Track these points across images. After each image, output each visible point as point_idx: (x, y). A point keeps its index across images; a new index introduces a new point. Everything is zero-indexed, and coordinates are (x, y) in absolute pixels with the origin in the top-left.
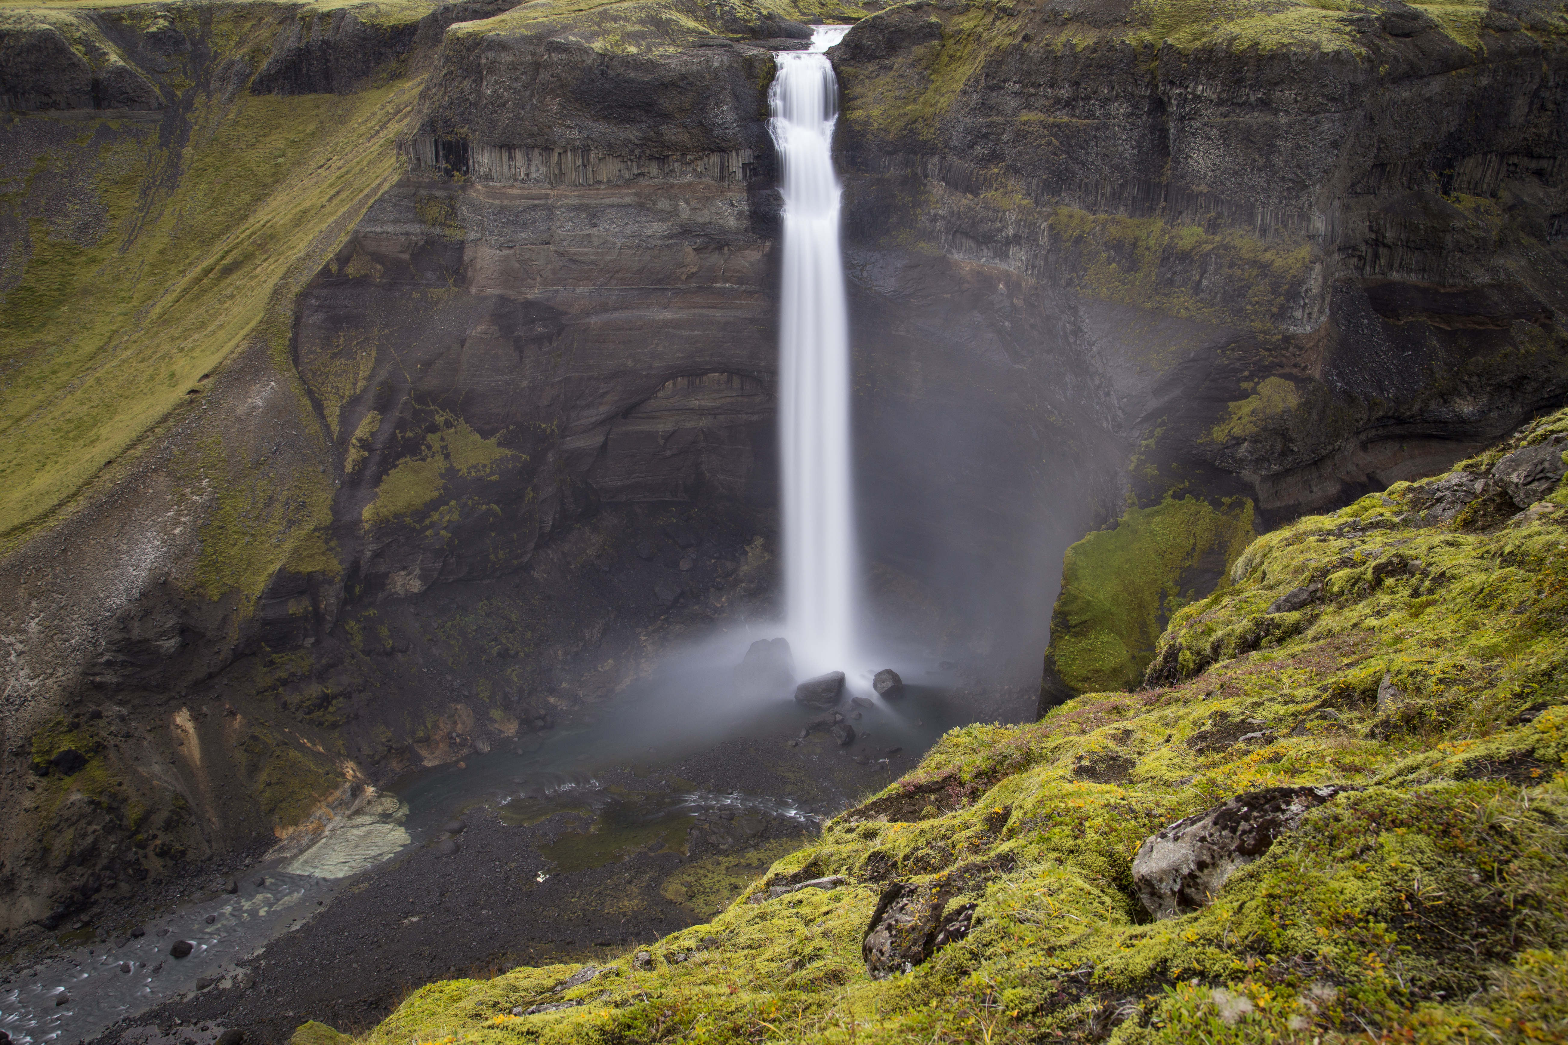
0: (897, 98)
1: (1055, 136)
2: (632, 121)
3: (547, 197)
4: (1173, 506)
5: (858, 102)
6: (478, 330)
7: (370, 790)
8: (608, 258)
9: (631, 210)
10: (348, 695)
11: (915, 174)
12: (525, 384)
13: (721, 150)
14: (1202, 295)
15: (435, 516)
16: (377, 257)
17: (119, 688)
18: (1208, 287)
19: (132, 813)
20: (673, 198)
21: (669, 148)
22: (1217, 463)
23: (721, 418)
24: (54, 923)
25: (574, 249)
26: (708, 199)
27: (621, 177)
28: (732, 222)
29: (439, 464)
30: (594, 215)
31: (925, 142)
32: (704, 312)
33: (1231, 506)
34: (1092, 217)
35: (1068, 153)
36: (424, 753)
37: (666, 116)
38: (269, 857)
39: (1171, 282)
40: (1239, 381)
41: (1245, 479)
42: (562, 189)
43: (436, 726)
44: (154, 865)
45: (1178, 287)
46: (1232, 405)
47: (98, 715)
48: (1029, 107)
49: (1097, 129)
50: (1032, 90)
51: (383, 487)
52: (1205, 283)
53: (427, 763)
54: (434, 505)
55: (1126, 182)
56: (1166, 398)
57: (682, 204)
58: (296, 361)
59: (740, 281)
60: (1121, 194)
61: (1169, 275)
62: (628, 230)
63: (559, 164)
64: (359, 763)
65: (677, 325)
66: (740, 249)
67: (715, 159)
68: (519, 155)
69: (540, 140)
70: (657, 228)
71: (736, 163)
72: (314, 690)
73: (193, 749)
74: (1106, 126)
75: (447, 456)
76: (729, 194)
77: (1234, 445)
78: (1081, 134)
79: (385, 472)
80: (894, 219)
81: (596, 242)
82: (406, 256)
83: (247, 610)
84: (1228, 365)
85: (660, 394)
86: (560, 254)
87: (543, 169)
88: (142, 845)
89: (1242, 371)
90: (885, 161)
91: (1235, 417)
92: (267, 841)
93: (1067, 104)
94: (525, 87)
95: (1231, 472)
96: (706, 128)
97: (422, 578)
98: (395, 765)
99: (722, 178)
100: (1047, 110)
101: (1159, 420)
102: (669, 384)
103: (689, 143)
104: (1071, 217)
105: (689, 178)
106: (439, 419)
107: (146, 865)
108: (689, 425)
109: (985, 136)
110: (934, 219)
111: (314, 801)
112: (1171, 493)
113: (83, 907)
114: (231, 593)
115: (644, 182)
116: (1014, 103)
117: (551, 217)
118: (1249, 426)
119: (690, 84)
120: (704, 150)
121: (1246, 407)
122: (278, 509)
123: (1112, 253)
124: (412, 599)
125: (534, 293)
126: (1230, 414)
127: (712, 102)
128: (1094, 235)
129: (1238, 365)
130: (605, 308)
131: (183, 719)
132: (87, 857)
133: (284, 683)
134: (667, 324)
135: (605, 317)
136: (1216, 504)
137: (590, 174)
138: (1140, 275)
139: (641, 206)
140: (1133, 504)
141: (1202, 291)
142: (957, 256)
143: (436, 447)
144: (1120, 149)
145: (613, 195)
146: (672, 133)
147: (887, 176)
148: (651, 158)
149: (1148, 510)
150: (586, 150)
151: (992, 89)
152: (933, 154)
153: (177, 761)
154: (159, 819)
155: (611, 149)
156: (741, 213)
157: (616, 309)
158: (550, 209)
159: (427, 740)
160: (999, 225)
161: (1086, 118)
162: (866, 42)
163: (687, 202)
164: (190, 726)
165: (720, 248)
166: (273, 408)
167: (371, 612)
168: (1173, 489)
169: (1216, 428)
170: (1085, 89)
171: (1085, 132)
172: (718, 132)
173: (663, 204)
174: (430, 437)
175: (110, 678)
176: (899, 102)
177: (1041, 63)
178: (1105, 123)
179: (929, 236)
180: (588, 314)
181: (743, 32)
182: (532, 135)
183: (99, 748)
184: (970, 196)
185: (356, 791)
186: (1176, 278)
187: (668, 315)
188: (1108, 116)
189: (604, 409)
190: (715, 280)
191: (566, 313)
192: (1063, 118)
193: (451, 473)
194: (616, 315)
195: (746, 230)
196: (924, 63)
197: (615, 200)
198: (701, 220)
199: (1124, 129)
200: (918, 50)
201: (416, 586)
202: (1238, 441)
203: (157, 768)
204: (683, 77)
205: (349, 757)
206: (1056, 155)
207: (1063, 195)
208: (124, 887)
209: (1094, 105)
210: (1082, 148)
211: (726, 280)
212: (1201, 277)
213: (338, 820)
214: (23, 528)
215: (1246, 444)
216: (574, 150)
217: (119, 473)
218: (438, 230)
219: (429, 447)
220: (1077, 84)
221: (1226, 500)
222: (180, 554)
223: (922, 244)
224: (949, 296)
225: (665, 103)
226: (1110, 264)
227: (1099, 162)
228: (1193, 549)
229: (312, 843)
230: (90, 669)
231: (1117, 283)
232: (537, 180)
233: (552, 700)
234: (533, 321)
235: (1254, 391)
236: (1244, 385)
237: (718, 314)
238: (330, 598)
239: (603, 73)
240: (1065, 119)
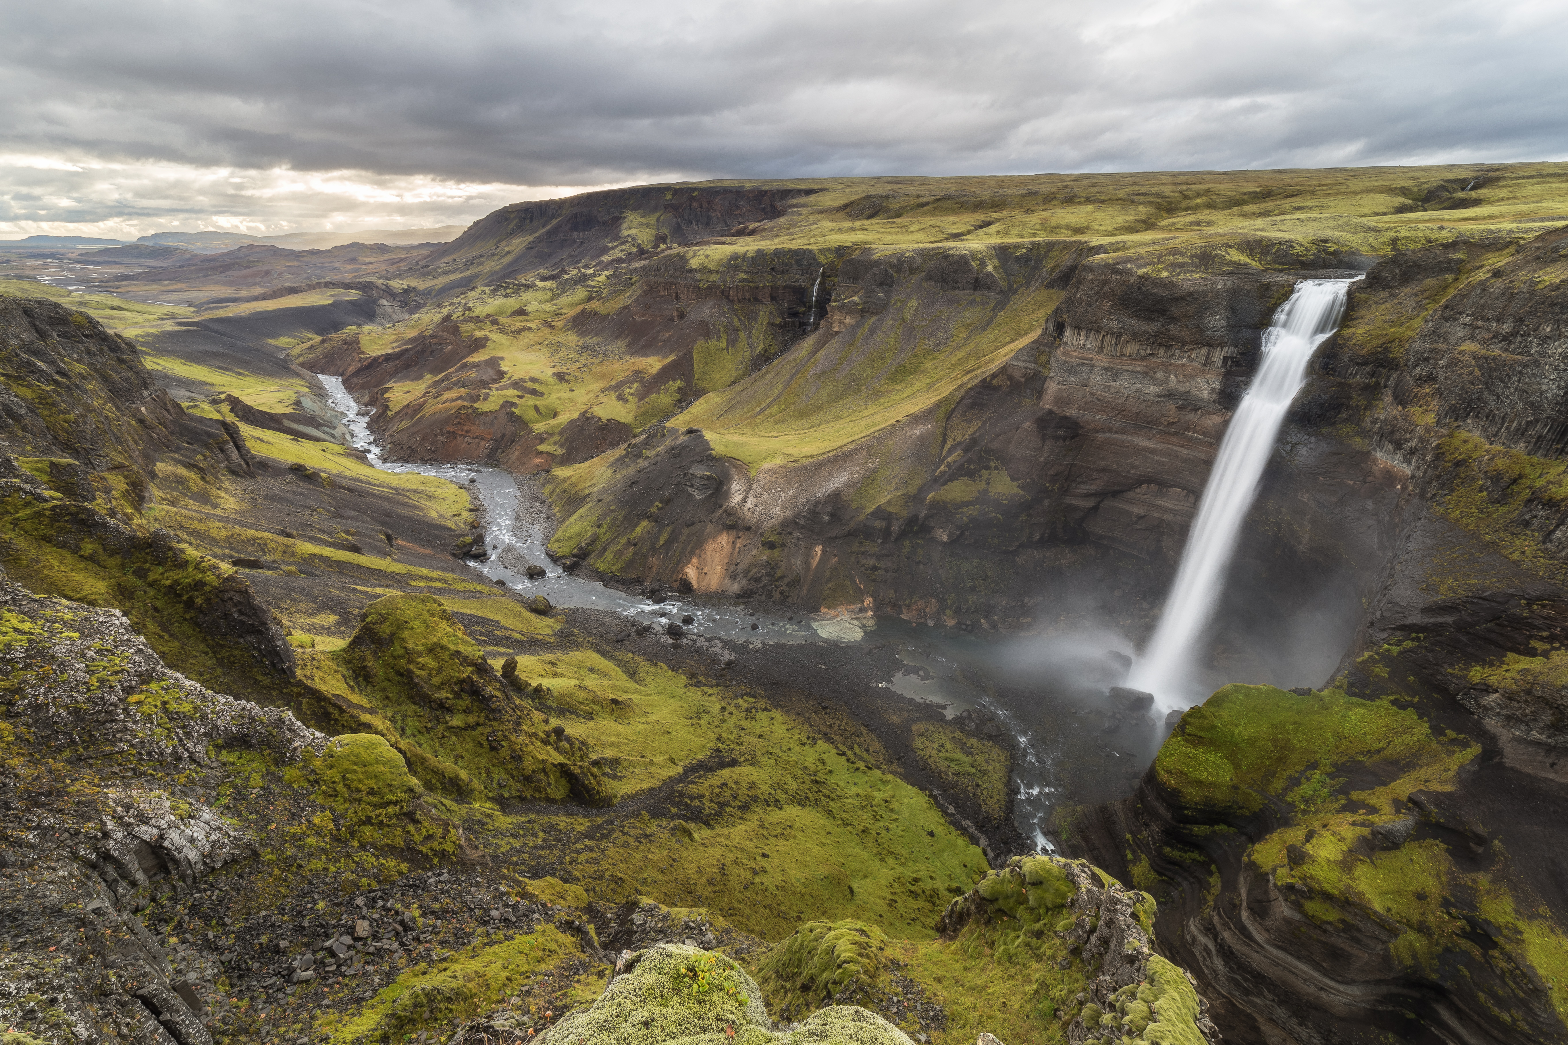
0: (1385, 321)
1: (1480, 367)
2: (1150, 319)
3: (1092, 359)
4: (1387, 709)
5: (1355, 322)
6: (1027, 425)
7: (871, 613)
8: (1118, 401)
9: (1139, 375)
10: (887, 571)
11: (1378, 384)
12: (1042, 459)
13: (1210, 345)
14: (1549, 545)
15: (965, 510)
16: (1010, 378)
17: (803, 527)
18: (1559, 539)
19: (779, 573)
20: (1167, 372)
21: (1173, 340)
22: (1459, 697)
23: (1179, 518)
24: (739, 596)
25: (1099, 392)
26: (1192, 376)
27: (1138, 354)
28: (1205, 394)
29: (982, 486)
30: (1115, 374)
31: (1393, 359)
32: (1175, 448)
33: (1453, 741)
34: (1487, 446)
35: (1486, 384)
36: (905, 611)
37: (1174, 319)
38: (812, 615)
39: (1527, 524)
40: (1531, 637)
41: (1487, 727)
42: (1101, 357)
43: (916, 603)
44: (777, 595)
45: (1533, 531)
46: (1511, 656)
47: (790, 533)
48: (1472, 338)
49: (1525, 366)
50: (1480, 323)
51: (946, 487)
52: (1558, 534)
53: (903, 616)
54: (967, 504)
55: (1537, 421)
56: (1432, 620)
57: (1173, 377)
58: (948, 419)
59: (1205, 434)
60: (1526, 430)
61: (1527, 517)
62: (1134, 387)
63: (1102, 341)
64: (875, 600)
65: (1152, 451)
66: (1209, 413)
67: (1204, 351)
68: (1083, 333)
69: (1095, 326)
70: (1154, 389)
71: (1218, 356)
72: (872, 562)
73: (815, 562)
74: (1537, 363)
75: (988, 484)
76: (1208, 376)
77: (1482, 690)
78: (1507, 368)
79: (951, 481)
80: (1344, 415)
81: (1113, 391)
82: (1022, 380)
83: (862, 517)
84: (1526, 618)
85: (1138, 490)
86: (1092, 394)
87: (1094, 343)
88: (777, 587)
89: (1540, 629)
90: (1353, 370)
91: (1505, 667)
92: (816, 609)
93: (1505, 339)
94: (1095, 294)
95: (1473, 713)
96: (1200, 329)
97: (949, 536)
98: (889, 610)
99: (1205, 365)
100: (1484, 342)
101: (1414, 635)
102: (1144, 486)
103: (1187, 339)
104: (1465, 442)
105: (1185, 361)
106: (992, 464)
107: (774, 594)
108: (1157, 515)
109: (1426, 360)
110: (1375, 422)
111: (841, 604)
112: (1392, 698)
113: (749, 596)
114: (861, 508)
115: (1153, 359)
116: (1461, 333)
117: (1091, 372)
118: (1508, 681)
119: (1196, 299)
120: (1198, 344)
121: (1525, 663)
122: (895, 481)
123: (1489, 482)
124: (942, 543)
125: (1071, 412)
126: (1503, 662)
127: (1208, 312)
128: (1480, 462)
129: (1538, 622)
130: (1110, 430)
131: (818, 549)
132: (757, 580)
133: (863, 553)
134: (1145, 449)
135: (1108, 435)
136: (1437, 731)
137: (1118, 350)
138: (1503, 510)
139: (1146, 374)
140: (1340, 687)
141: (1551, 541)
142: (1379, 454)
143: (985, 477)
144: (1544, 387)
145: (1130, 364)
146: (1175, 330)
147: (1351, 381)
148: (1161, 345)
149: (1354, 699)
150: (1119, 335)
151: (1447, 319)
152: (1396, 370)
153: (807, 564)
154: (786, 580)
155: (1136, 336)
156: (1213, 390)
157: (1117, 433)
158: (1092, 367)
159: (909, 606)
160: (1408, 436)
161: (1519, 354)
162: (1384, 274)
163: (1176, 376)
164: (819, 553)
165: (1197, 410)
166: (922, 438)
167: (921, 541)
168: (1398, 696)
169: (1478, 668)
170: (1527, 326)
171: (1511, 367)
172: (1208, 333)
173: (1160, 375)
174: (983, 472)
175: (802, 522)
176: (1386, 325)
177: (1497, 298)
178: (1537, 361)
179: (1365, 433)
180: (1098, 432)
181: (1291, 264)
182: (1091, 323)
183: (783, 545)
184: (1400, 408)
185: (862, 610)
186: (1535, 521)
187: (1149, 444)
188: (1544, 354)
189: (1093, 488)
190: (1188, 429)
191: (1082, 427)
192: (1496, 351)
193: (986, 491)
194: (1116, 436)
195: (1214, 401)
196: (1426, 295)
197: (1131, 368)
198: (1181, 389)
199: (1556, 368)
200: (1430, 282)
201: (945, 538)
202: (1487, 689)
203: (798, 562)
204: (1190, 294)
205: (872, 596)
206: (1473, 384)
207: (1469, 421)
208: (764, 597)
209: (1531, 342)
210: (1502, 381)
211: (1195, 431)
212: (1557, 526)
213: (847, 617)
214: (812, 456)
215: (1495, 696)
216: (1112, 334)
217: (852, 446)
218: (1040, 369)
219: (980, 476)
220: (1521, 320)
221: (1451, 734)
222: (850, 485)
223: (1358, 439)
224: (1351, 483)
225: (1175, 310)
226: (1481, 491)
227: (1515, 398)
228: (1379, 751)
229: (830, 619)
230: (798, 515)
231: (1474, 510)
232: (1089, 349)
233: (982, 621)
234: (1061, 427)
235: (1546, 654)
236: (1533, 643)
237: (1184, 452)
238: (895, 527)
239: (1139, 288)
240: (1497, 352)
